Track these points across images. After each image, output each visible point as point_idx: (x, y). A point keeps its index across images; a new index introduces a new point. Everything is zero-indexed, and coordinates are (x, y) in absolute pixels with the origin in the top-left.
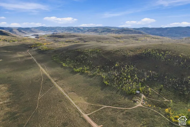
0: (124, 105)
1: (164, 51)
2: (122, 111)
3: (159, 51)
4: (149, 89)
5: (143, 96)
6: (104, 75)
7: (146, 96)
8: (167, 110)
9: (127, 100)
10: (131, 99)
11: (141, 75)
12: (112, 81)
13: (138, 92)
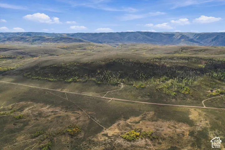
0: (117, 89)
1: (122, 59)
2: (117, 91)
3: (120, 59)
4: (123, 80)
5: (122, 84)
6: (94, 79)
7: (123, 83)
8: (134, 85)
9: (116, 87)
10: (118, 86)
11: (116, 74)
12: (102, 81)
13: (119, 82)
